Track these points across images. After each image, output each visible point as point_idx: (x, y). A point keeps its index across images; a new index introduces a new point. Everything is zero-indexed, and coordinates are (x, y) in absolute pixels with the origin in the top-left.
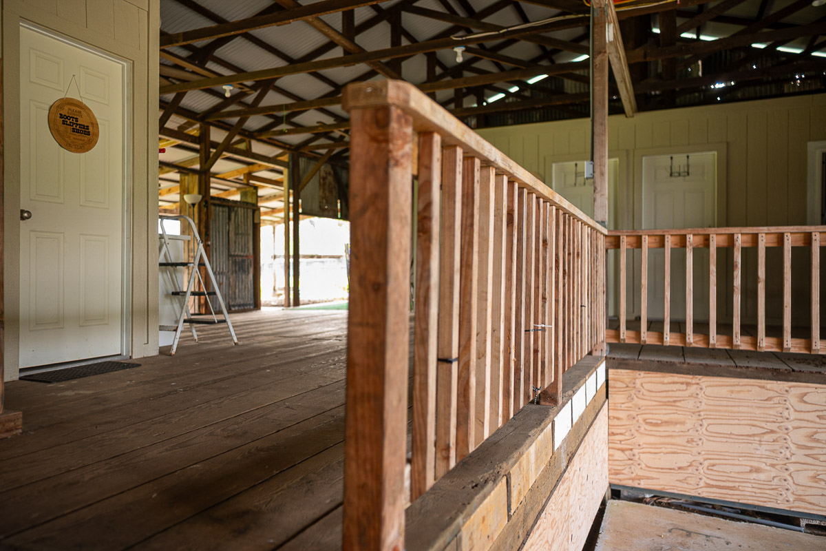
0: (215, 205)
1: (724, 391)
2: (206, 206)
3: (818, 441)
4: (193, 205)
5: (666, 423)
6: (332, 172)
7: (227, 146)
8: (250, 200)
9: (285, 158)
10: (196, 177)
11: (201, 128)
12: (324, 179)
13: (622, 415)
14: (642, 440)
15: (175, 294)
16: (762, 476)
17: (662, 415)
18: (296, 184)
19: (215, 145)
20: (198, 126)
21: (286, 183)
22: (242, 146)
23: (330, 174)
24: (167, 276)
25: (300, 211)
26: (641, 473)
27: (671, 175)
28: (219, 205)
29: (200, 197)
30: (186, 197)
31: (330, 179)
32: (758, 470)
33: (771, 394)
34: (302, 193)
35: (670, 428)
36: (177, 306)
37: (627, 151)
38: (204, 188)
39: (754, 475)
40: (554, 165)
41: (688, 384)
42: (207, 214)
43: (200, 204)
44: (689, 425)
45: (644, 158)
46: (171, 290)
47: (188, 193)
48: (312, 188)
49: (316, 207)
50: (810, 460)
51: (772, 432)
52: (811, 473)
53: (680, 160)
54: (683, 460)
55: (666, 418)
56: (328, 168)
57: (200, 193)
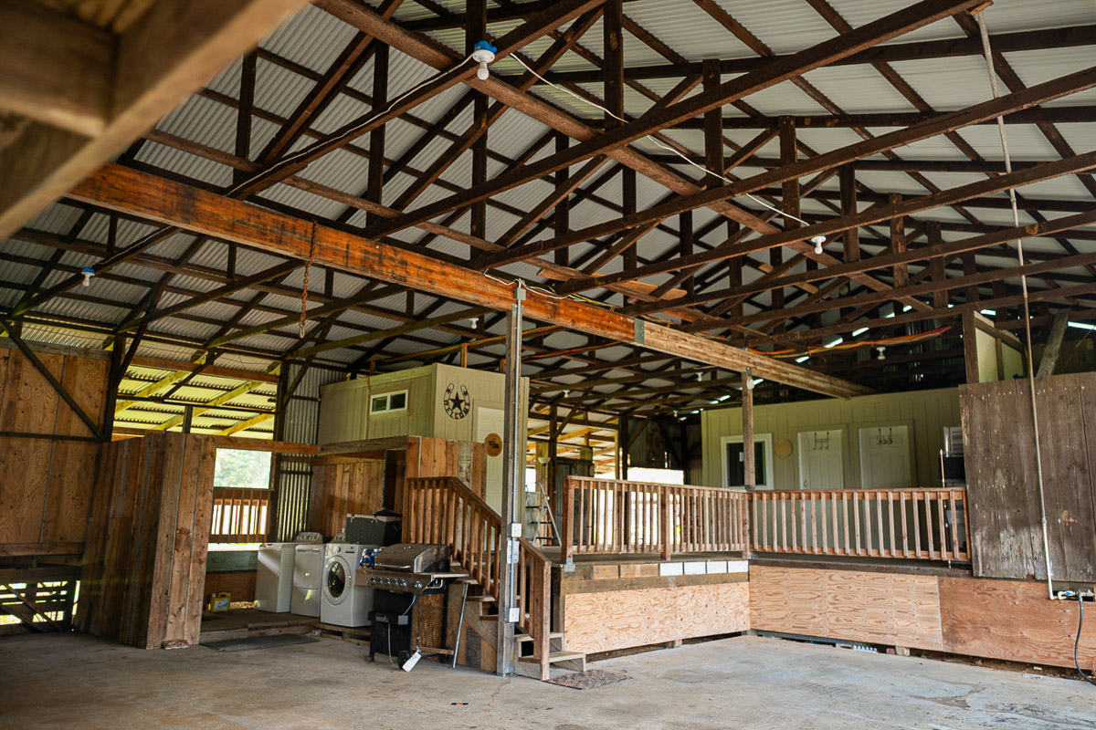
0: (560, 464)
1: (798, 576)
2: (554, 465)
3: (837, 600)
4: (545, 465)
5: (775, 594)
6: (659, 429)
7: (570, 420)
8: (587, 458)
9: (616, 422)
10: (547, 444)
11: (551, 409)
12: (651, 435)
13: (756, 590)
14: (764, 604)
15: (533, 523)
16: (816, 620)
17: (774, 589)
18: (625, 442)
19: (561, 419)
20: (549, 407)
21: (616, 439)
22: (581, 417)
23: (656, 430)
24: (529, 514)
25: (629, 462)
26: (765, 622)
27: (880, 442)
28: (563, 464)
29: (550, 459)
30: (539, 459)
31: (657, 434)
32: (814, 617)
33: (818, 576)
34: (631, 449)
35: (777, 597)
36: (533, 530)
37: (848, 425)
38: (553, 451)
39: (813, 620)
40: (799, 434)
41: (784, 572)
42: (554, 471)
43: (549, 464)
44: (785, 594)
45: (860, 430)
46: (531, 521)
47: (541, 456)
48: (639, 443)
49: (643, 458)
50: (835, 610)
51: (819, 596)
52: (836, 617)
53: (885, 431)
54: (783, 614)
55: (774, 591)
56: (656, 425)
57: (549, 456)
